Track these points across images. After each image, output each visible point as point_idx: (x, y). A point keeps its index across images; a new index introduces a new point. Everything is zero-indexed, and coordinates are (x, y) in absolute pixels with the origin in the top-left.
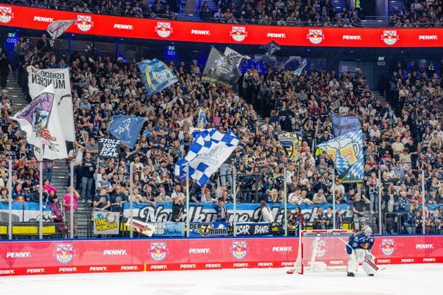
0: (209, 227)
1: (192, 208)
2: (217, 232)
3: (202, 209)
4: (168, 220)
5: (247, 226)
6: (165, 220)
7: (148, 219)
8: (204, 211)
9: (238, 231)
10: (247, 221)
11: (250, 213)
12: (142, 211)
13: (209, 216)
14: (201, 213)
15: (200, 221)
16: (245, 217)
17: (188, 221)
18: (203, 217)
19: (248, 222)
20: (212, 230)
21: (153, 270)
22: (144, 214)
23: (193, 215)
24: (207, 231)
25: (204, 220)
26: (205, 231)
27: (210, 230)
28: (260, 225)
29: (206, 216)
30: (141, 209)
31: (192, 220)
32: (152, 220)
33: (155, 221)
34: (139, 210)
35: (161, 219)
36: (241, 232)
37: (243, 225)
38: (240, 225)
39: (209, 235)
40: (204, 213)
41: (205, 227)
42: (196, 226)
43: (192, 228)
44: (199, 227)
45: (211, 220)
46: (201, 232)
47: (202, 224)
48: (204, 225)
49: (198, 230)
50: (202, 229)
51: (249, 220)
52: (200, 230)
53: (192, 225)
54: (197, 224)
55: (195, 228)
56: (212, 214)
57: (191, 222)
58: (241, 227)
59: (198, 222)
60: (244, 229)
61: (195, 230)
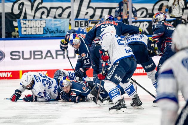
3: (89, 3)
4: (48, 16)
5: (145, 23)
6: (44, 16)
7: (23, 14)
10: (145, 17)
11: (149, 6)
12: (16, 6)
13: (98, 12)
14: (89, 7)
15: (88, 17)
16: (143, 12)
17: (73, 17)
18: (91, 12)
19: (148, 19)
22: (19, 9)
23: (79, 10)
25: (92, 16)
30: (15, 3)
31: (77, 16)
32: (28, 17)
33: (32, 18)
34: (12, 4)
35: (40, 16)
37: (141, 22)
38: (136, 22)
40: (91, 7)
41: (93, 25)
42: (82, 23)
43: (78, 26)
44: (86, 24)
45: (101, 17)
46: (88, 30)
47: (90, 21)
48: (92, 23)
49: (85, 29)
50: (90, 27)
51: (148, 16)
52: (88, 28)
53: (78, 22)
54: (84, 21)
55: (81, 26)
56: (103, 9)
57: (76, 19)
58: (138, 24)
59: (84, 18)
60: (142, 27)
61: (81, 28)
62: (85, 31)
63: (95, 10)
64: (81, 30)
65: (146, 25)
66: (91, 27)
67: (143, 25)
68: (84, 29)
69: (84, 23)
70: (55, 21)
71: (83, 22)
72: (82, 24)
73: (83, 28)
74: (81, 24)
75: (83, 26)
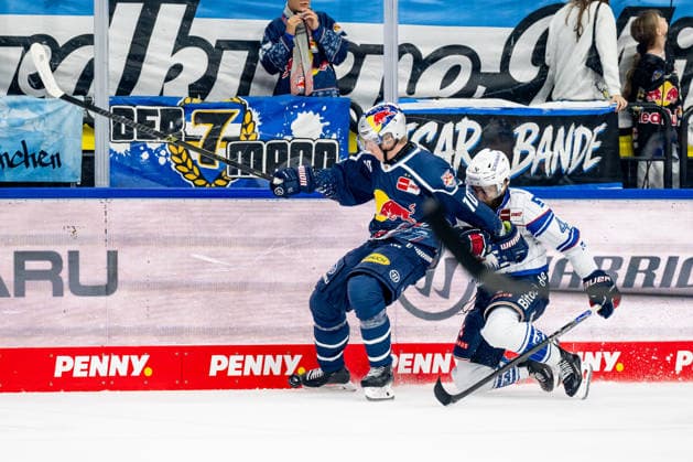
0: (231, 129)
2: (281, 157)
3: (188, 19)
5: (465, 124)
8: (199, 28)
10: (467, 93)
11: (488, 42)
13: (234, 62)
14: (184, 40)
15: (179, 89)
16: (454, 71)
17: (103, 86)
18: (195, 63)
19: (477, 103)
20: (248, 149)
23: (136, 57)
24: (221, 151)
25: (203, 86)
26: (208, 152)
27: (236, 147)
28: (543, 120)
29: (214, 62)
31: (128, 82)
37: (443, 118)
39: (229, 181)
40: (199, 42)
41: (203, 130)
42: (149, 118)
43: (129, 136)
44: (171, 125)
46: (180, 156)
47: (189, 108)
48: (201, 118)
49: (163, 147)
50: (188, 138)
51: (481, 89)
52: (177, 146)
53: (129, 114)
54: (159, 108)
55: (143, 134)
56: (254, 48)
57: (120, 98)
58: (430, 128)
59: (162, 93)
60: (449, 146)
61: (145, 146)
62: (162, 161)
63: (215, 53)
64: (145, 156)
65: (470, 133)
66: (196, 139)
67: (456, 135)
68: (157, 151)
69: (157, 120)
70: (14, 105)
71: (154, 113)
72: (152, 124)
73: (153, 145)
75: (152, 136)
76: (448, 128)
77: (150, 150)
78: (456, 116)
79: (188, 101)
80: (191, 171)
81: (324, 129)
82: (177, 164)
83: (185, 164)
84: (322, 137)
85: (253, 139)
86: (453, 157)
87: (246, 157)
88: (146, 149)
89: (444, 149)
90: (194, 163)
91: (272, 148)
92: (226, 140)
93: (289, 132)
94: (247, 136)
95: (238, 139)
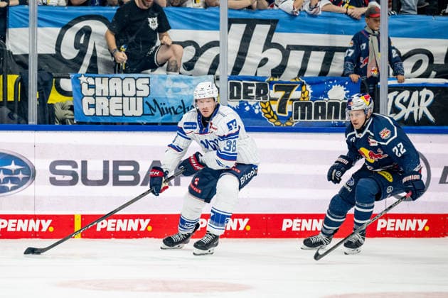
0: (295, 94)
1: (239, 29)
2: (322, 110)
3: (271, 33)
5: (425, 92)
7: (87, 61)
8: (277, 38)
9: (395, 110)
10: (426, 75)
11: (438, 47)
12: (70, 36)
13: (295, 59)
14: (269, 44)
15: (265, 72)
16: (419, 63)
17: (225, 70)
18: (275, 57)
19: (430, 82)
20: (304, 105)
21: (105, 234)
22: (77, 45)
23: (242, 54)
24: (289, 107)
25: (278, 71)
26: (282, 108)
27: (298, 104)
29: (286, 56)
30: (66, 27)
31: (237, 69)
32: (102, 69)
34: (57, 30)
36: (405, 112)
37: (412, 88)
38: (400, 89)
39: (294, 123)
40: (277, 46)
41: (280, 94)
42: (249, 88)
43: (238, 97)
44: (262, 92)
45: (302, 71)
46: (266, 109)
47: (271, 83)
48: (278, 89)
49: (257, 104)
50: (271, 99)
51: (434, 73)
52: (265, 104)
53: (238, 85)
54: (255, 83)
55: (246, 97)
56: (308, 50)
57: (234, 76)
58: (406, 94)
59: (256, 74)
60: (416, 104)
61: (247, 103)
62: (257, 111)
63: (286, 52)
64: (247, 109)
65: (427, 97)
66: (275, 100)
67: (420, 98)
68: (254, 106)
69: (254, 89)
70: (175, 80)
71: (253, 85)
72: (251, 91)
73: (252, 103)
74: (247, 92)
75: (251, 98)
76: (415, 94)
77: (250, 106)
78: (419, 88)
79: (271, 79)
80: (273, 117)
81: (346, 95)
82: (265, 114)
83: (269, 113)
84: (345, 99)
85: (306, 100)
86: (418, 110)
87: (303, 110)
88: (248, 105)
89: (413, 106)
90: (274, 113)
91: (317, 105)
92: (292, 100)
93: (327, 96)
94: (304, 98)
95: (299, 99)
